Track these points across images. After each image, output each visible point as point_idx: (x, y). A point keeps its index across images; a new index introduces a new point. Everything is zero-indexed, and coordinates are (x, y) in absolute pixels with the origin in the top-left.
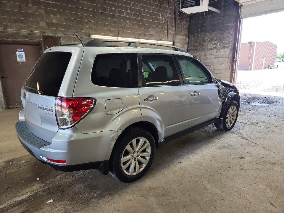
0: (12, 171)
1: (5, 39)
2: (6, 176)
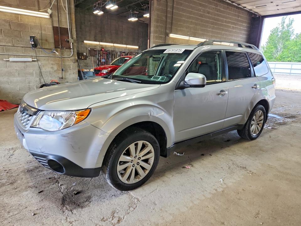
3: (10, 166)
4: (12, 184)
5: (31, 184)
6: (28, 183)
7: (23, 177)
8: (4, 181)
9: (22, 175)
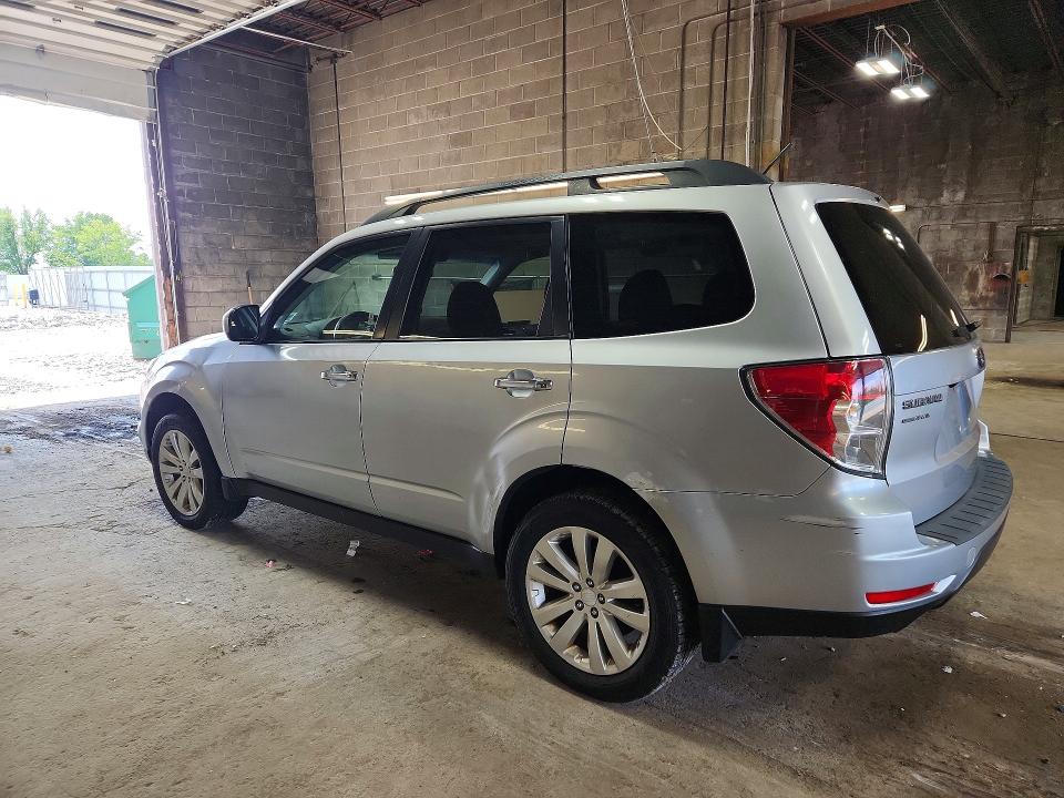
0: (1002, 766)
2: (1045, 762)
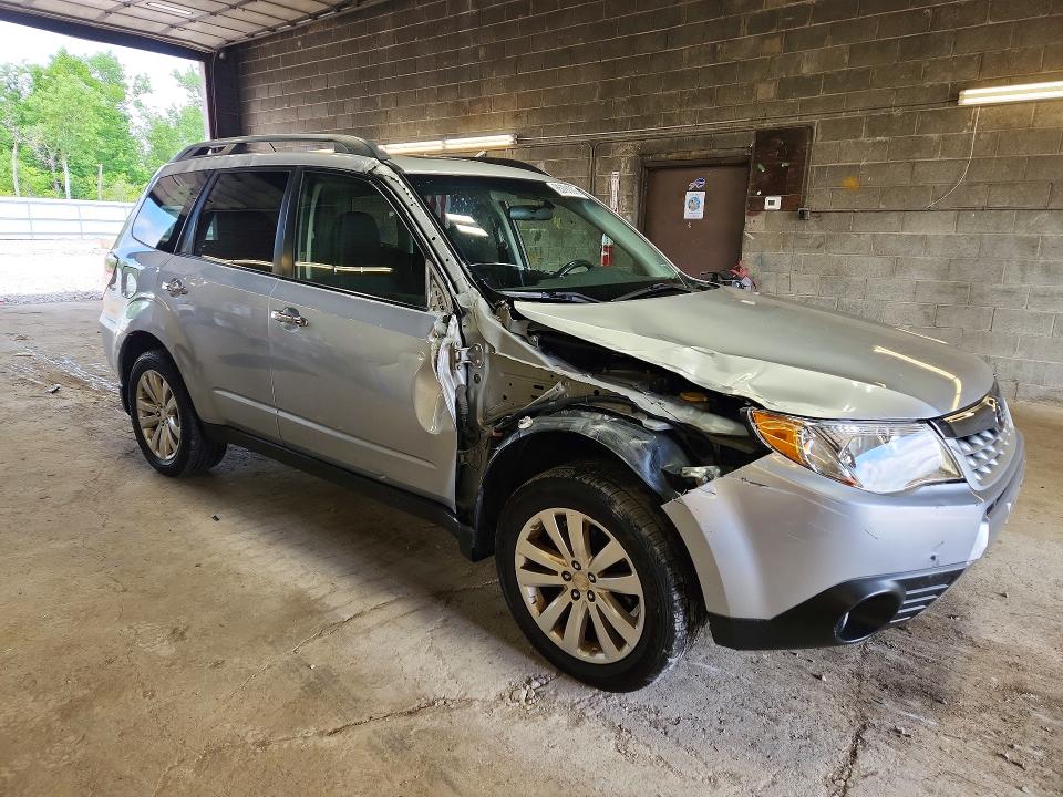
1: (664, 156)
3: (990, 779)
4: (1020, 690)
5: (967, 650)
6: (970, 659)
7: (968, 688)
8: (1042, 716)
9: (971, 697)
